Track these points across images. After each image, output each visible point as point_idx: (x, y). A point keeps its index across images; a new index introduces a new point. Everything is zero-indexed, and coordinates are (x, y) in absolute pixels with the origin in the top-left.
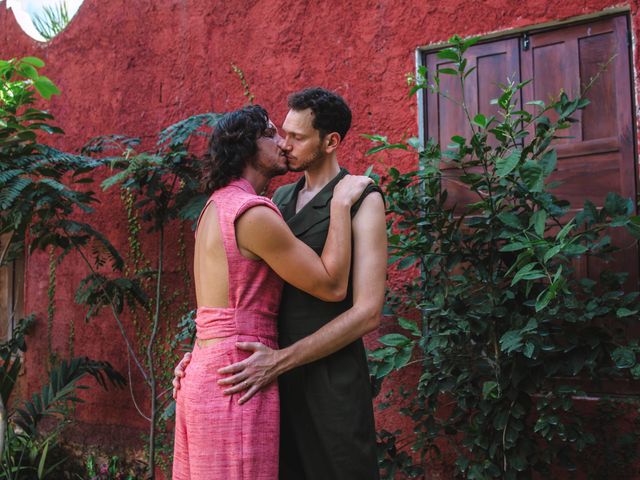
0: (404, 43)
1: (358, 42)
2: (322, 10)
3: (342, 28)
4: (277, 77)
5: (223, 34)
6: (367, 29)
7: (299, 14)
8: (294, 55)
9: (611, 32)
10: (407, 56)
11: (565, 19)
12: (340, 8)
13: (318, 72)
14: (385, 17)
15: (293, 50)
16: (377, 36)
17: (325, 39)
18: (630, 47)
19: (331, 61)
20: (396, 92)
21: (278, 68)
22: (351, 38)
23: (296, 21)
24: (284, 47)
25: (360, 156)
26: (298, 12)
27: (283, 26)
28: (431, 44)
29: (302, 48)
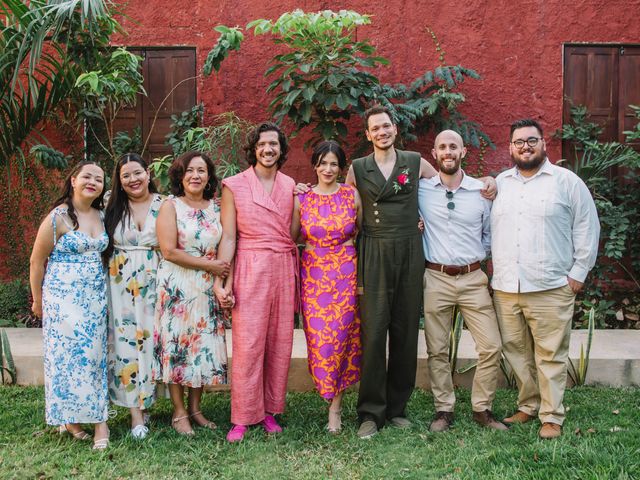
0: (556, 38)
1: (525, 31)
2: (499, 5)
3: (513, 21)
4: (463, 42)
6: (531, 25)
7: (482, 4)
8: (477, 30)
10: (557, 47)
12: (512, 7)
13: (496, 45)
14: (544, 19)
15: (477, 27)
16: (538, 30)
17: (502, 24)
19: (505, 40)
20: (548, 67)
21: (464, 37)
22: (521, 28)
23: (479, 8)
24: (469, 23)
25: (525, 102)
27: (469, 9)
28: (572, 42)
29: (483, 26)
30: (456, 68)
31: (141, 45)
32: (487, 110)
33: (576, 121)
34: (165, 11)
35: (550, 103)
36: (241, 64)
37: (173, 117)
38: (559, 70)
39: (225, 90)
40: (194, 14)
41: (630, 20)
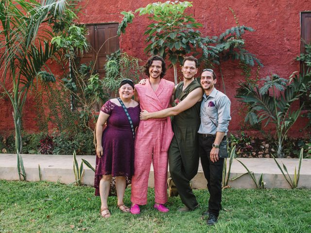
0: (296, 9)
1: (280, 7)
4: (248, 14)
6: (283, 3)
8: (255, 7)
10: (297, 14)
13: (265, 14)
16: (287, 6)
17: (268, 4)
19: (270, 11)
20: (293, 24)
21: (248, 11)
22: (278, 5)
25: (280, 43)
28: (305, 11)
29: (258, 5)
30: (241, 27)
31: (94, 23)
32: (261, 48)
33: (307, 51)
34: (104, 6)
35: (294, 43)
36: (140, 30)
37: (107, 56)
38: (298, 25)
39: (132, 43)
40: (117, 7)
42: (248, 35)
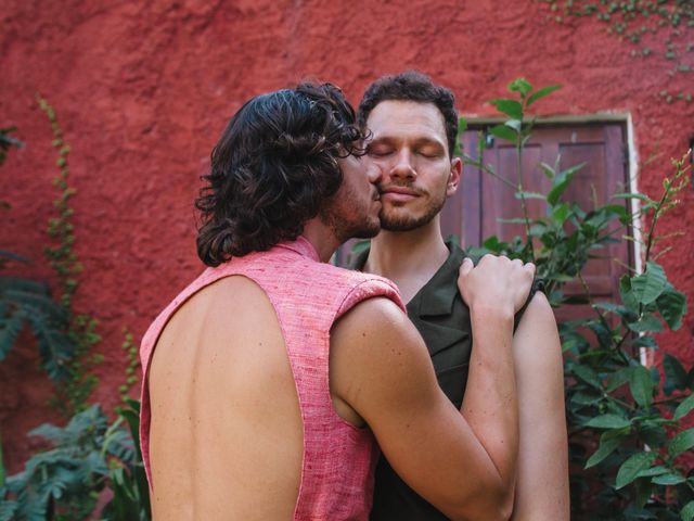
2: (198, 46)
3: (225, 75)
4: (112, 126)
5: (29, 52)
7: (160, 45)
8: (144, 99)
9: (603, 143)
11: (546, 116)
12: (225, 48)
13: (183, 130)
14: (293, 70)
15: (144, 93)
17: (198, 85)
18: (626, 165)
19: (203, 117)
21: (116, 115)
22: (240, 91)
23: (155, 53)
24: (130, 86)
26: (157, 41)
27: (132, 57)
29: (159, 92)
32: (148, 277)
41: (501, 63)
42: (99, 218)
